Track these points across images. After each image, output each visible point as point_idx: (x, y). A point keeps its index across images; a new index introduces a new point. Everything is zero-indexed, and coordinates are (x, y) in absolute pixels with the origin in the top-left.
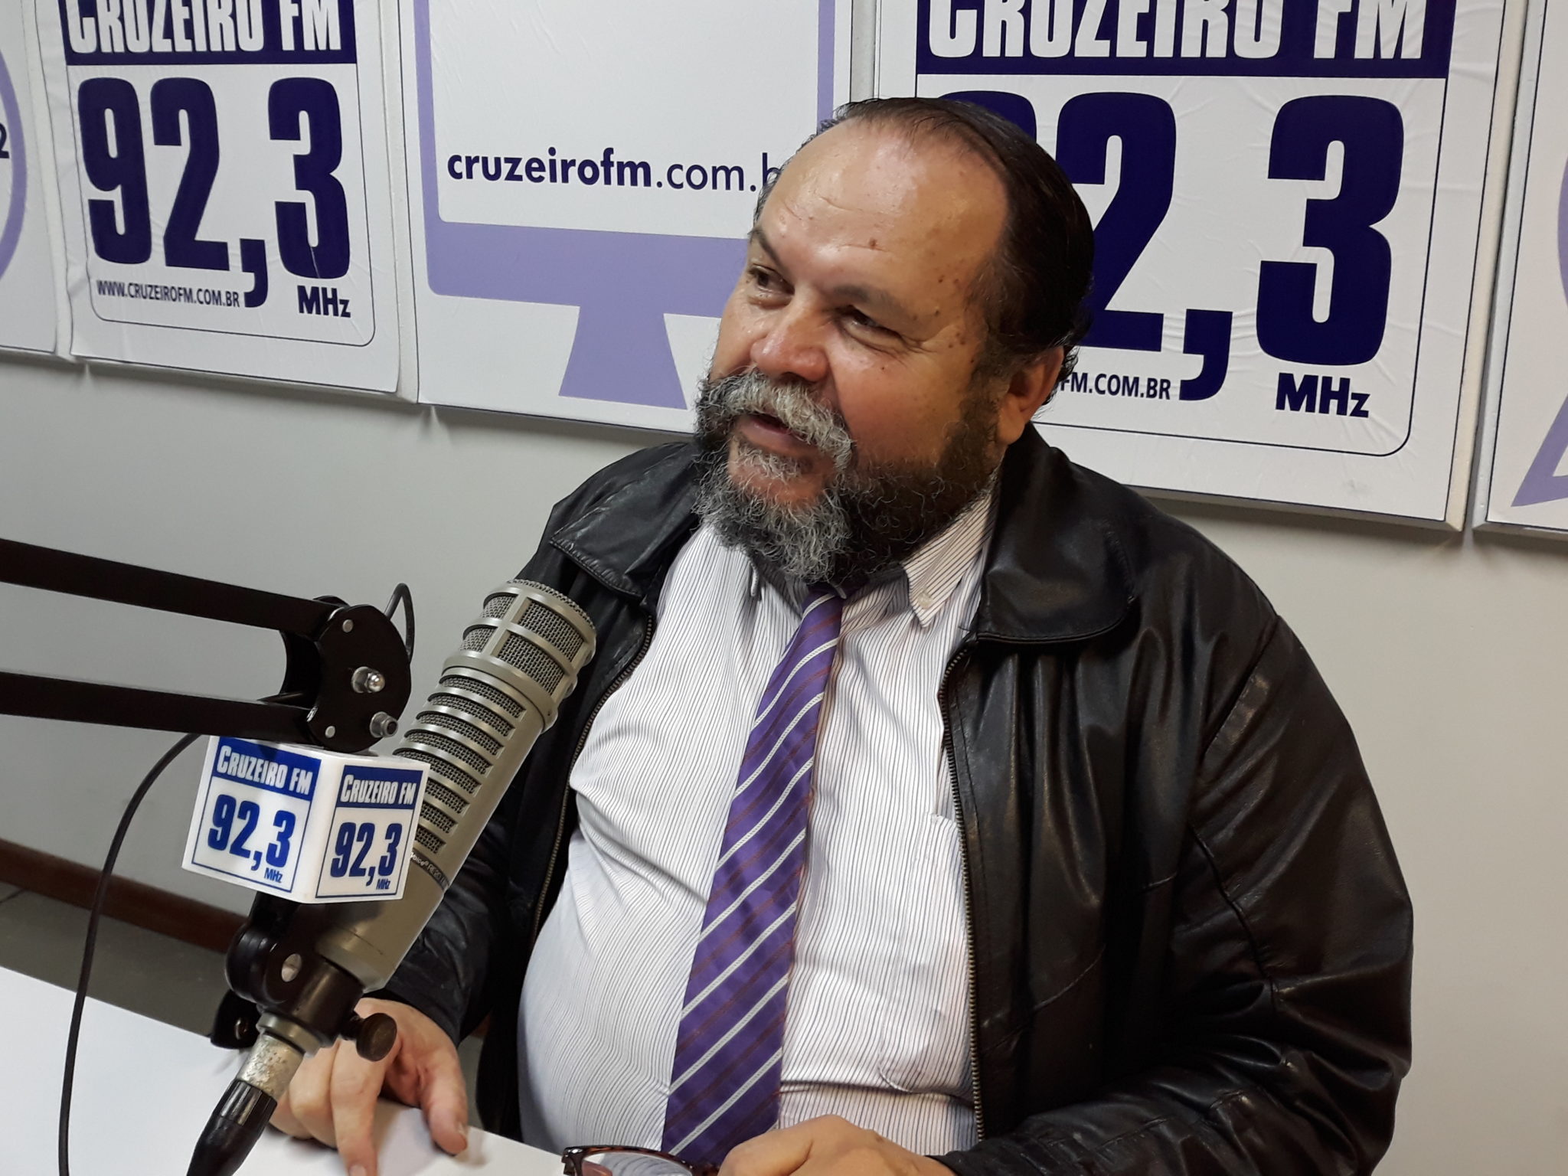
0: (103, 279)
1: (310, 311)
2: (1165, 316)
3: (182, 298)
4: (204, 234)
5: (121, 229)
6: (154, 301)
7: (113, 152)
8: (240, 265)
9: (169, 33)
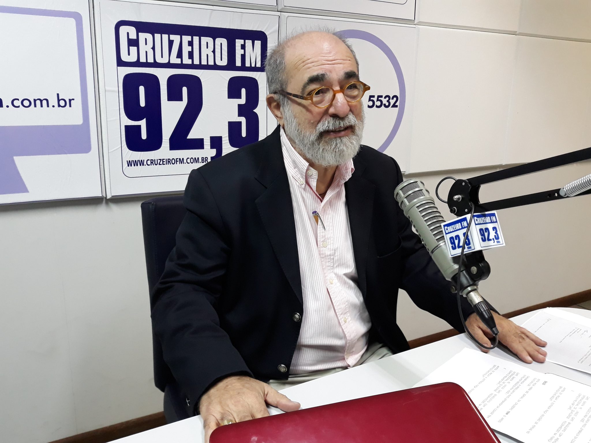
2: (204, 139)
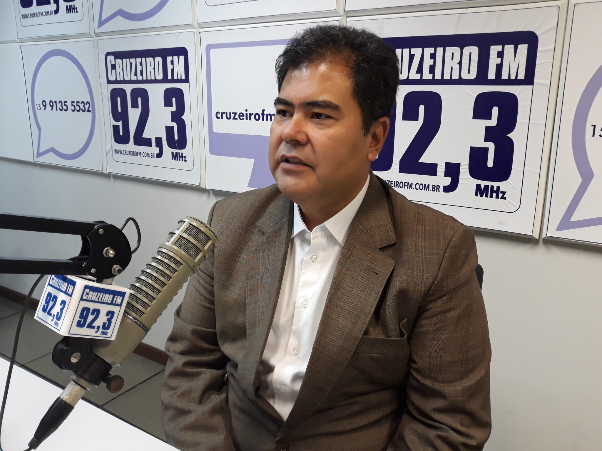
0: (116, 149)
1: (175, 160)
2: (438, 164)
3: (138, 155)
4: (145, 135)
5: (121, 134)
6: (130, 156)
7: (120, 110)
8: (155, 145)
9: (136, 74)
